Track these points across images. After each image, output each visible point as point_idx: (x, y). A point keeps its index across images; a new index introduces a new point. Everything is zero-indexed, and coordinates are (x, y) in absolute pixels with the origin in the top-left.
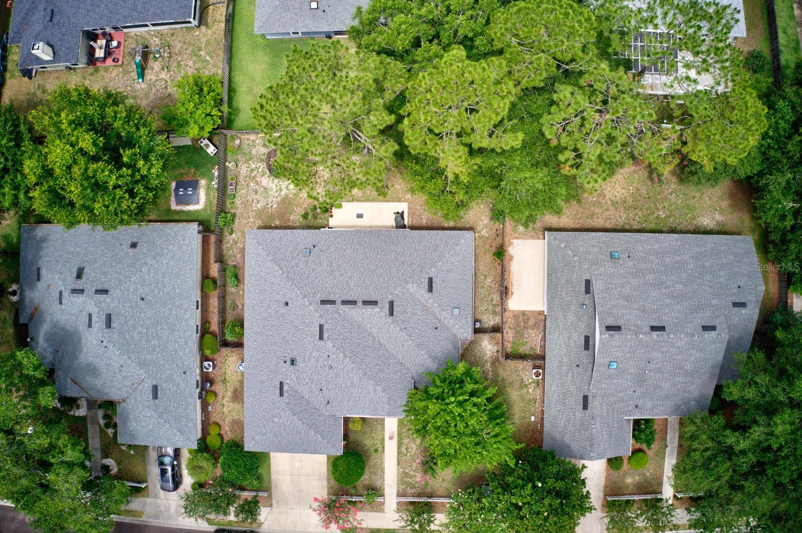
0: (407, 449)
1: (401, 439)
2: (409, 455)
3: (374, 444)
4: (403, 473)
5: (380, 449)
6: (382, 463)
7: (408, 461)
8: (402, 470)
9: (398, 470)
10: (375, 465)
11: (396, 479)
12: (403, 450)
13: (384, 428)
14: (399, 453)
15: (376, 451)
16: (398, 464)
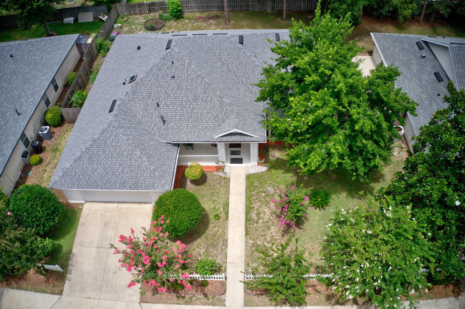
0: (258, 214)
1: (251, 203)
2: (260, 221)
3: (214, 208)
4: (253, 245)
5: (222, 215)
6: (225, 232)
7: (260, 230)
8: (251, 242)
9: (246, 242)
10: (214, 235)
11: (243, 255)
12: (254, 216)
13: (228, 190)
14: (248, 219)
15: (217, 217)
16: (247, 234)
